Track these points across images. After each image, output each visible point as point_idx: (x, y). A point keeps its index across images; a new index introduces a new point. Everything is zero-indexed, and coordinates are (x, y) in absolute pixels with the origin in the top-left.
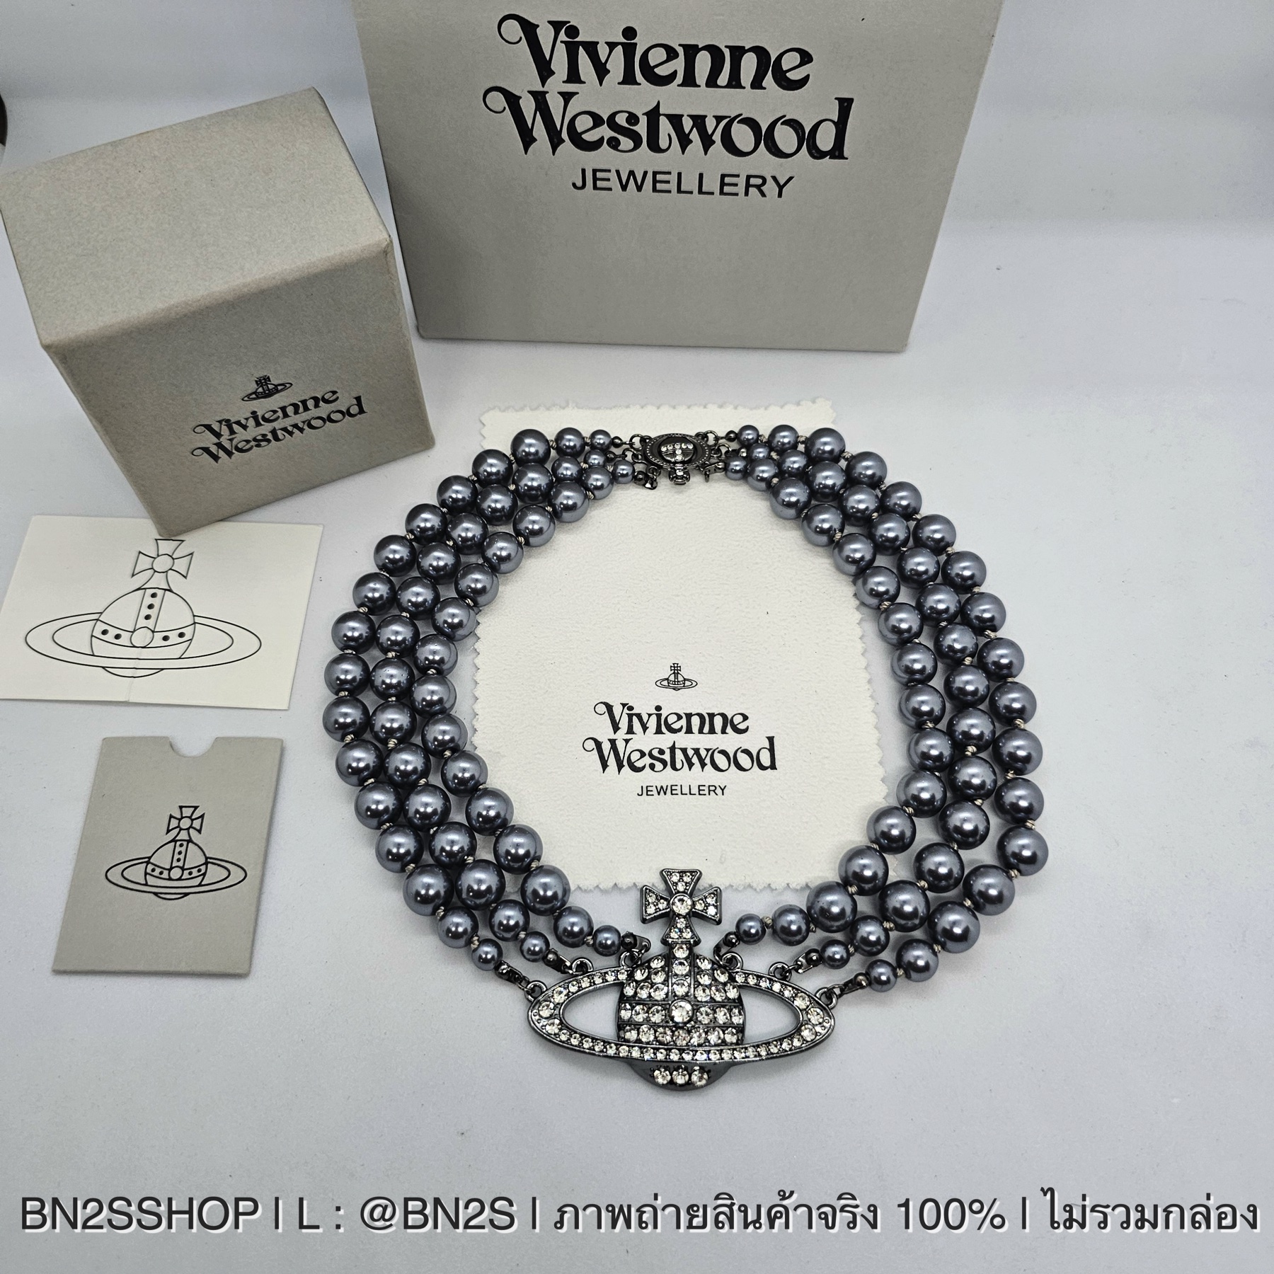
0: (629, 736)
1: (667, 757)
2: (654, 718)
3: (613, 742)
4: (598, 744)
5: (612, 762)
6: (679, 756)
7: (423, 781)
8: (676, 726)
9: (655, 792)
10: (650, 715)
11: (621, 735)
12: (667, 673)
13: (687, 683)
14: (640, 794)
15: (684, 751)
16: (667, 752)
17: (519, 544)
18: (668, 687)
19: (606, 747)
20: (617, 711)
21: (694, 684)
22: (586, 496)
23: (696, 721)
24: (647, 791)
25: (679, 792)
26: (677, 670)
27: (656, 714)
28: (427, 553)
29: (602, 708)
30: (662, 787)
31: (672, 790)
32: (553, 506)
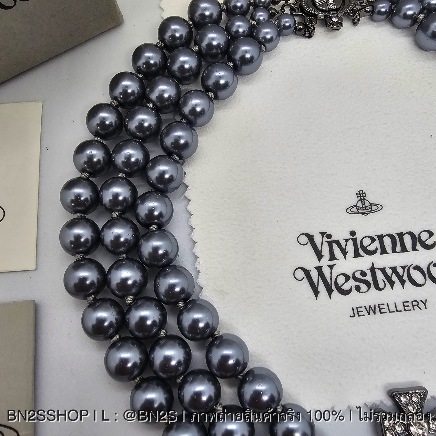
0: (332, 263)
1: (369, 277)
2: (350, 243)
3: (319, 269)
4: (307, 273)
5: (322, 288)
6: (380, 276)
7: (162, 333)
8: (371, 248)
9: (365, 313)
10: (347, 241)
11: (325, 262)
12: (354, 200)
13: (374, 208)
14: (352, 315)
15: (383, 270)
16: (369, 273)
17: (210, 99)
18: (357, 213)
19: (314, 274)
20: (318, 239)
21: (380, 207)
22: (261, 49)
23: (387, 242)
24: (358, 312)
25: (386, 310)
26: (363, 196)
27: (352, 239)
28: (132, 116)
29: (304, 239)
30: (370, 307)
31: (380, 309)
32: (233, 61)
